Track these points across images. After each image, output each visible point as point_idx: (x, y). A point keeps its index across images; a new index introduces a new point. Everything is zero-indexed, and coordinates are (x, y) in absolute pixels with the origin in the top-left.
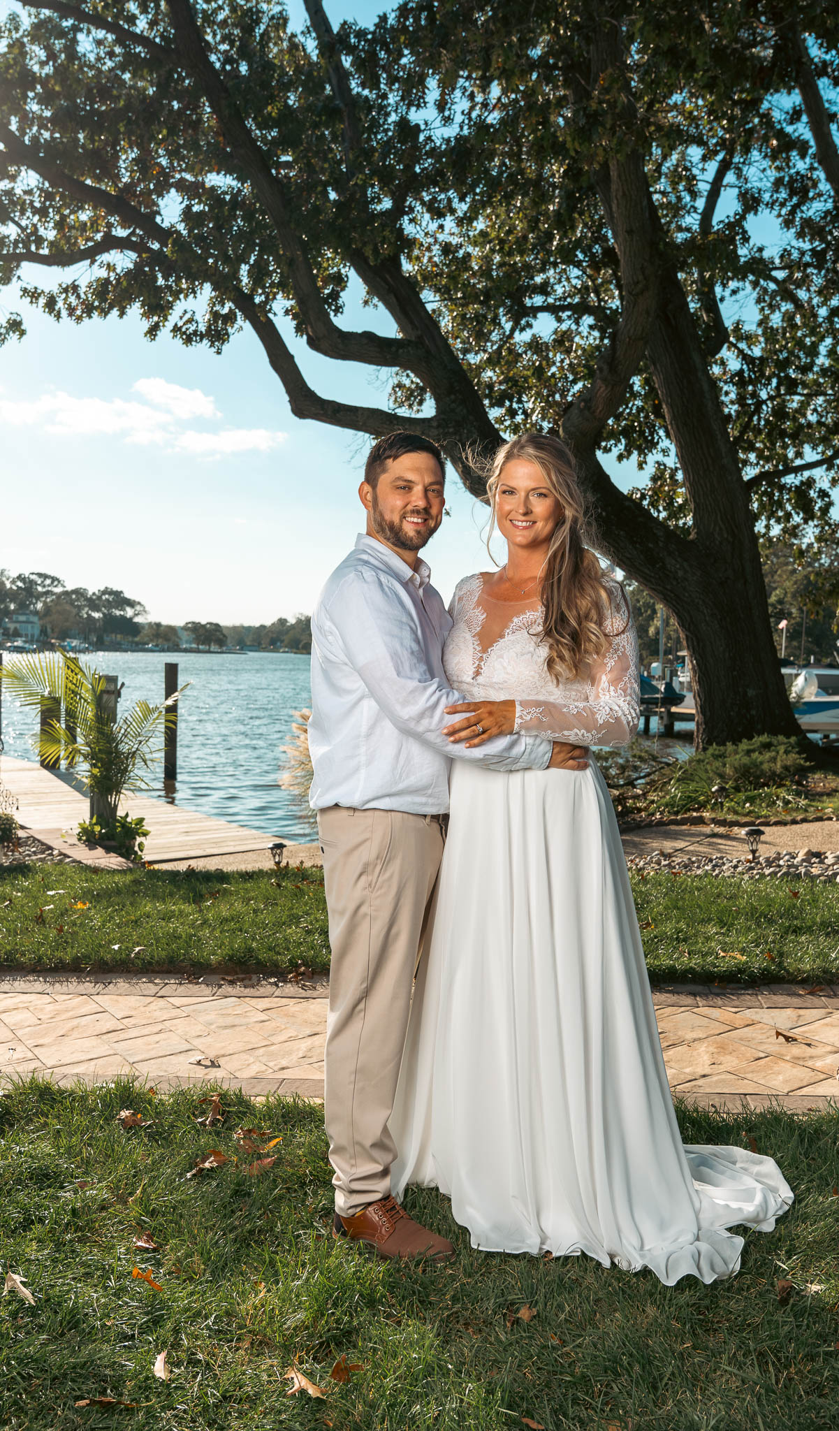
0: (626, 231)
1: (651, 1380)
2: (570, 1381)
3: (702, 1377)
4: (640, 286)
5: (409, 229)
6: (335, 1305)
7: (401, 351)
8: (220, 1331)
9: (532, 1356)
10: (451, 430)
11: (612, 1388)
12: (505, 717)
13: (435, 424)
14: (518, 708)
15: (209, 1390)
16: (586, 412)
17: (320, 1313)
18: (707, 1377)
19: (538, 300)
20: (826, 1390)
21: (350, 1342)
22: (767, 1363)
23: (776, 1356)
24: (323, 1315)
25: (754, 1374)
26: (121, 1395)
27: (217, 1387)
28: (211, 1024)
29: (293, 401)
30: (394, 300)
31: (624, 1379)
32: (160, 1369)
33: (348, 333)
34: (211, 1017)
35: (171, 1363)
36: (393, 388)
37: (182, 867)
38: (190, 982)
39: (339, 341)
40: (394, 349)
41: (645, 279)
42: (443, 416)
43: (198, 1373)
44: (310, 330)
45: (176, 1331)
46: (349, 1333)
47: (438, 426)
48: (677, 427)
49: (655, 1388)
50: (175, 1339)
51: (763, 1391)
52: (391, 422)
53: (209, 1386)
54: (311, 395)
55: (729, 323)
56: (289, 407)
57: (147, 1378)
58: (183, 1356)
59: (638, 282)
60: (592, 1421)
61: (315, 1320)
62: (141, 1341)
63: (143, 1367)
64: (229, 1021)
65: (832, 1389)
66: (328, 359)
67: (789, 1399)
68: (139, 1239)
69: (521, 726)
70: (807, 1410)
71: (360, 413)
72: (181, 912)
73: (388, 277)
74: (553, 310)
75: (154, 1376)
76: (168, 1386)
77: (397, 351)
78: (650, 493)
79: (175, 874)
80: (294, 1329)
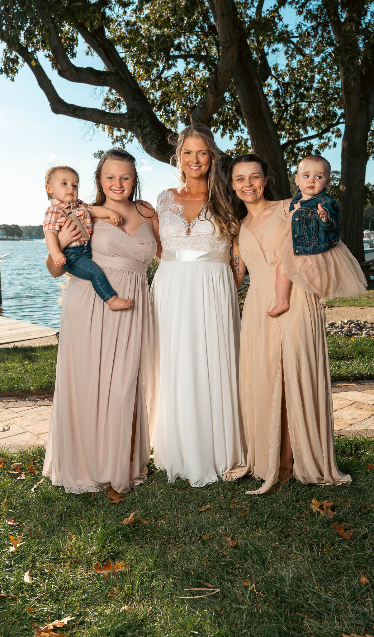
0: (221, 14)
1: (262, 560)
2: (224, 565)
3: (285, 557)
4: (229, 43)
5: (108, 12)
6: (110, 542)
7: (107, 78)
8: (55, 559)
9: (206, 555)
10: (135, 120)
11: (244, 566)
13: (127, 117)
15: (52, 586)
16: (204, 110)
17: (104, 546)
18: (286, 557)
19: (177, 53)
20: (340, 557)
21: (119, 558)
22: (313, 548)
23: (317, 545)
24: (105, 547)
25: (307, 553)
26: (8, 592)
27: (56, 584)
28: (34, 419)
29: (51, 105)
30: (102, 50)
31: (249, 561)
32: (27, 578)
33: (80, 68)
34: (34, 416)
35: (31, 575)
37: (11, 346)
38: (21, 400)
39: (75, 72)
40: (104, 77)
41: (231, 40)
42: (131, 113)
43: (46, 579)
44: (59, 66)
45: (33, 561)
46: (118, 553)
47: (129, 117)
48: (248, 117)
49: (264, 564)
50: (33, 565)
51: (312, 560)
52: (104, 116)
53: (52, 584)
54: (61, 101)
55: (271, 65)
56: (50, 108)
57: (21, 584)
58: (38, 572)
59: (228, 41)
60: (236, 581)
61: (101, 550)
62: (15, 567)
63: (18, 579)
64: (43, 417)
65: (343, 556)
66: (69, 82)
67: (324, 562)
68: (9, 521)
70: (333, 566)
71: (87, 111)
72: (13, 366)
73: (98, 38)
74: (185, 57)
75: (24, 583)
76: (32, 586)
77: (105, 78)
78: (235, 152)
79: (8, 349)
80: (91, 554)
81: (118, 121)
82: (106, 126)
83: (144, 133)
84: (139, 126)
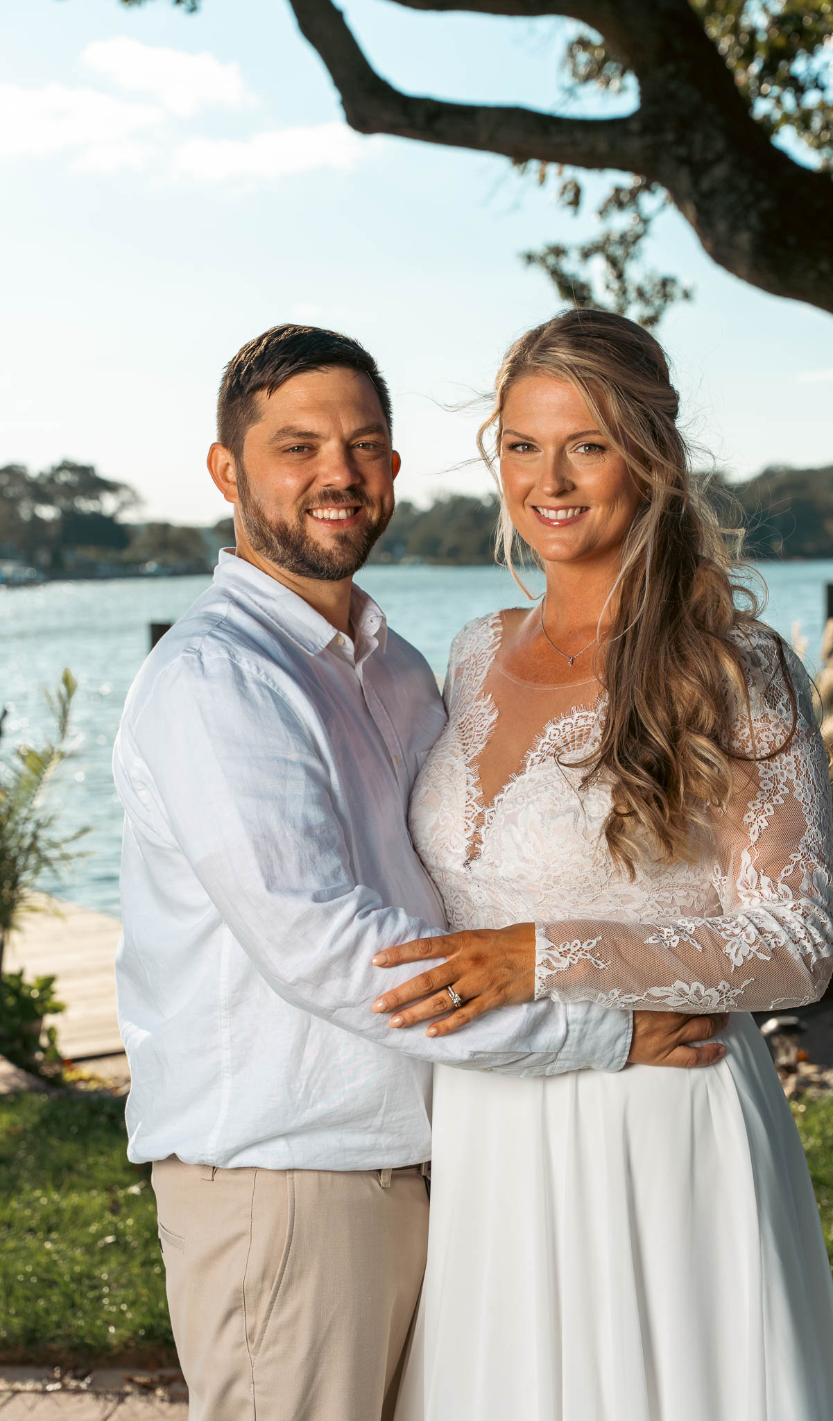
10: (670, 137)
12: (511, 966)
14: (541, 943)
29: (346, 101)
36: (571, 53)
47: (646, 130)
54: (382, 87)
69: (550, 982)
81: (602, 145)
82: (552, 169)
83: (705, 184)
84: (685, 161)
